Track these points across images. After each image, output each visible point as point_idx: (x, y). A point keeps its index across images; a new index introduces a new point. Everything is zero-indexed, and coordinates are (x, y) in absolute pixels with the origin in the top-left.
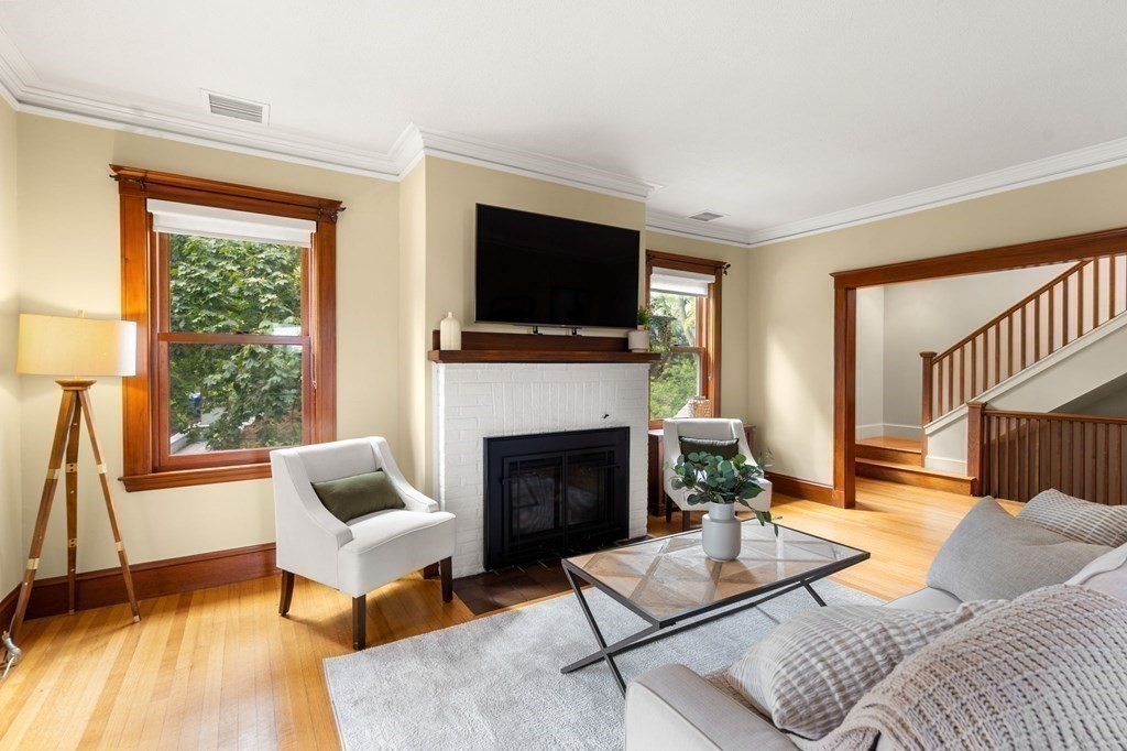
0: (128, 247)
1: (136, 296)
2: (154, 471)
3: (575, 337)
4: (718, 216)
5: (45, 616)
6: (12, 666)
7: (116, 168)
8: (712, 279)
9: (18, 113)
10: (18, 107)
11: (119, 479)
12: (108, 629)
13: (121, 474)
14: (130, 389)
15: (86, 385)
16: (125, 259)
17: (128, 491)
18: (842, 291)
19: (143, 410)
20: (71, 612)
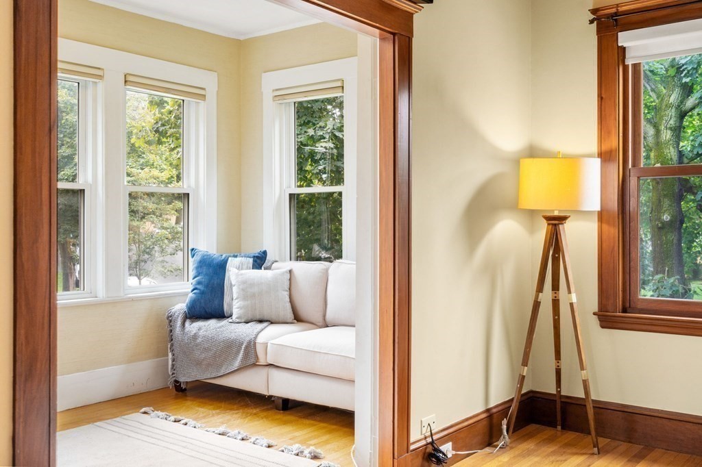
0: (603, 85)
1: (609, 133)
2: (624, 311)
5: (543, 425)
6: (500, 448)
7: (594, 11)
11: (594, 314)
12: (574, 450)
13: (596, 310)
14: (605, 227)
15: (562, 219)
16: (601, 98)
17: (601, 327)
19: (614, 247)
20: (559, 428)
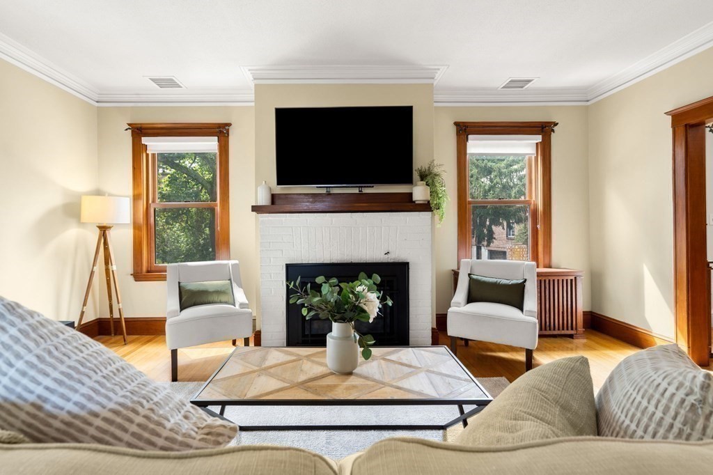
0: (135, 162)
1: (138, 185)
2: (148, 272)
3: (361, 194)
4: (529, 81)
7: (129, 125)
8: (539, 138)
9: (98, 107)
10: (97, 104)
11: (131, 274)
13: (132, 272)
15: (108, 228)
16: (134, 168)
17: (136, 281)
18: (681, 130)
20: (113, 335)
